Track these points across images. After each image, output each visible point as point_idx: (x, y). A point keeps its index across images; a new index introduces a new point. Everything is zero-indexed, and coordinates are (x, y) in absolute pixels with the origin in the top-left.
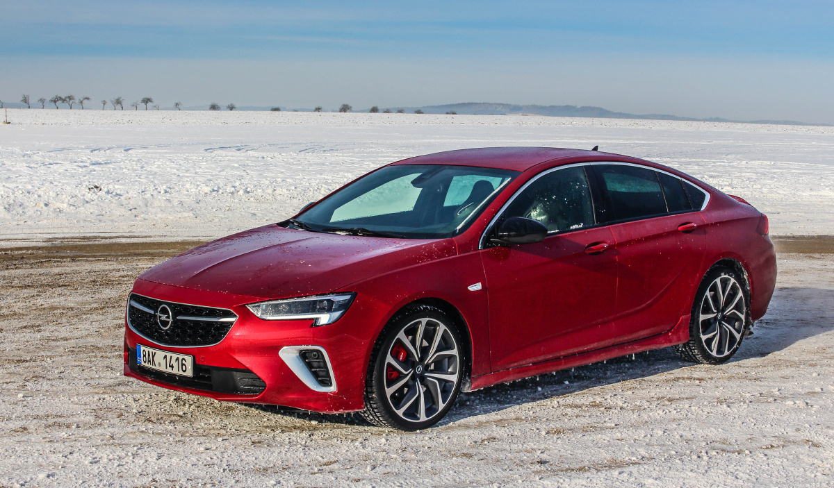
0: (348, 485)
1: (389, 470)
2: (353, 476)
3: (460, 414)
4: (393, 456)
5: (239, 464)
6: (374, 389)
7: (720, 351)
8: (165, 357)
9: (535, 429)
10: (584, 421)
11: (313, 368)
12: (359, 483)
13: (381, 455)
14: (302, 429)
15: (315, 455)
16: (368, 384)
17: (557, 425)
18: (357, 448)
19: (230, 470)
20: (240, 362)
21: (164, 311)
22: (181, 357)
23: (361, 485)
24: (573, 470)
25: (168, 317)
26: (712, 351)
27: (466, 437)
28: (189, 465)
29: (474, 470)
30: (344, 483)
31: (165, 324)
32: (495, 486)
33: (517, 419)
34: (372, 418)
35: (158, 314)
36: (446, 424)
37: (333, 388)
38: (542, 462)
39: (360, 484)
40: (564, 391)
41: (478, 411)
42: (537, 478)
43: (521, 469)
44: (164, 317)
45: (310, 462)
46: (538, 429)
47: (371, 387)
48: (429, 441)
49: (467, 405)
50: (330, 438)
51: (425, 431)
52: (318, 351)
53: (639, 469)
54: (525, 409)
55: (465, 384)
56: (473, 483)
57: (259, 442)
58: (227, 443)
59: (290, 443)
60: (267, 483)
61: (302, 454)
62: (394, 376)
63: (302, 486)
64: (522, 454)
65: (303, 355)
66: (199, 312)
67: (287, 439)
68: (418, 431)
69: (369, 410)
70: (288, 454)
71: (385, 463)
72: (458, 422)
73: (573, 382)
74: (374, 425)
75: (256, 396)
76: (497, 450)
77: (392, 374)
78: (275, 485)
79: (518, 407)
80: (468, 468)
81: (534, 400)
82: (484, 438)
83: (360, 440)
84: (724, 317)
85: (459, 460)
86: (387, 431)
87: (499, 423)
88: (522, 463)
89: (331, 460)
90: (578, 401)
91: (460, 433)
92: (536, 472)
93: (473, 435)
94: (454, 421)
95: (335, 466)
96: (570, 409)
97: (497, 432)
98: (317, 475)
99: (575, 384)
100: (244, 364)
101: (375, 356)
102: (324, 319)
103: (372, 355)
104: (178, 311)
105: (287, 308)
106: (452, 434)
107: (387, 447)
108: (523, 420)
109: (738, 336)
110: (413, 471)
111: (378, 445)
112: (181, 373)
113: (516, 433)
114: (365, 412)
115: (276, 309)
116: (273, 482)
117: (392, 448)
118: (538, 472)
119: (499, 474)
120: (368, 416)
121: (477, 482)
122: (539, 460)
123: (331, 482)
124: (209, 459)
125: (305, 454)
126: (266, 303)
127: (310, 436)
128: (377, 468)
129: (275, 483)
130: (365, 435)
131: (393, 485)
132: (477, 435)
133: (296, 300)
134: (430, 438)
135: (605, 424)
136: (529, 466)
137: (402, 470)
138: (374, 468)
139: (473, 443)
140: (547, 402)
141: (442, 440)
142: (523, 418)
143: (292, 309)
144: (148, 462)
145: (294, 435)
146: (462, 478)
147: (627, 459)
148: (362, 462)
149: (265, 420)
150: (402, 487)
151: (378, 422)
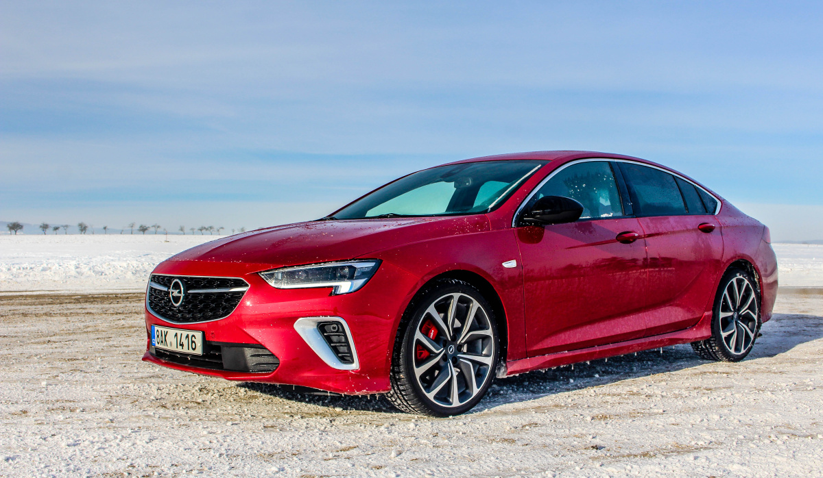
0: (367, 473)
1: (417, 456)
2: (374, 463)
3: (495, 402)
4: (423, 441)
5: (241, 449)
6: (402, 369)
7: (737, 349)
8: (176, 335)
9: (579, 415)
10: (630, 407)
11: (333, 343)
12: (380, 470)
13: (409, 441)
14: (324, 415)
15: (333, 440)
16: (395, 363)
17: (601, 412)
18: (381, 433)
19: (227, 455)
20: (251, 337)
21: (176, 286)
22: (191, 333)
23: (383, 473)
24: (635, 456)
25: (180, 292)
26: (731, 349)
27: (505, 423)
28: (181, 449)
29: (520, 456)
30: (362, 471)
31: (176, 299)
32: (549, 474)
33: (556, 406)
34: (399, 402)
35: (171, 290)
36: (481, 410)
37: (355, 366)
38: (597, 448)
39: (382, 471)
40: (597, 383)
41: (513, 400)
42: (597, 465)
43: (574, 455)
44: (176, 293)
45: (325, 447)
46: (581, 415)
47: (399, 366)
48: (464, 426)
49: (501, 395)
50: (353, 423)
51: (458, 417)
52: (338, 323)
53: (715, 454)
54: (562, 397)
55: (499, 369)
56: (520, 470)
57: (272, 427)
58: (235, 427)
59: (307, 428)
60: (268, 470)
61: (317, 439)
62: (424, 355)
63: (309, 473)
64: (571, 439)
65: (322, 327)
66: (210, 284)
67: (305, 424)
68: (451, 417)
69: (397, 393)
70: (301, 439)
71: (413, 449)
72: (493, 409)
73: (603, 376)
74: (402, 412)
75: (269, 374)
76: (541, 435)
77: (421, 353)
78: (277, 472)
79: (554, 396)
80: (512, 454)
81: (568, 390)
82: (524, 423)
83: (386, 425)
84: (739, 316)
85: (500, 445)
86: (416, 417)
87: (538, 409)
88: (573, 449)
89: (351, 446)
90: (615, 390)
91: (498, 418)
92: (594, 459)
93: (512, 421)
94: (489, 408)
95: (355, 452)
96: (609, 397)
97: (538, 418)
98: (331, 461)
99: (605, 377)
100: (256, 338)
101: (402, 331)
102: (345, 287)
103: (398, 330)
104: (190, 284)
105: (305, 275)
106: (488, 420)
107: (416, 433)
108: (563, 407)
109: (752, 336)
110: (447, 457)
111: (406, 430)
112: (191, 351)
113: (559, 419)
114: (392, 396)
115: (291, 276)
116: (275, 469)
117: (422, 434)
118: (596, 458)
119: (551, 461)
120: (396, 401)
121: (525, 470)
122: (594, 445)
123: (347, 469)
124: (208, 443)
125: (321, 439)
126: (281, 270)
127: (331, 421)
128: (403, 454)
129: (277, 470)
130: (392, 421)
131: (423, 473)
132: (518, 421)
133: (314, 266)
134: (465, 424)
135: (652, 410)
136: (584, 451)
137: (434, 456)
138: (400, 453)
139: (513, 429)
140: (584, 391)
141: (478, 426)
142: (563, 404)
143: (310, 276)
144: (136, 446)
145: (312, 421)
146: (506, 464)
147: (693, 443)
148: (386, 448)
149: (287, 407)
150: (433, 475)
151: (406, 407)
